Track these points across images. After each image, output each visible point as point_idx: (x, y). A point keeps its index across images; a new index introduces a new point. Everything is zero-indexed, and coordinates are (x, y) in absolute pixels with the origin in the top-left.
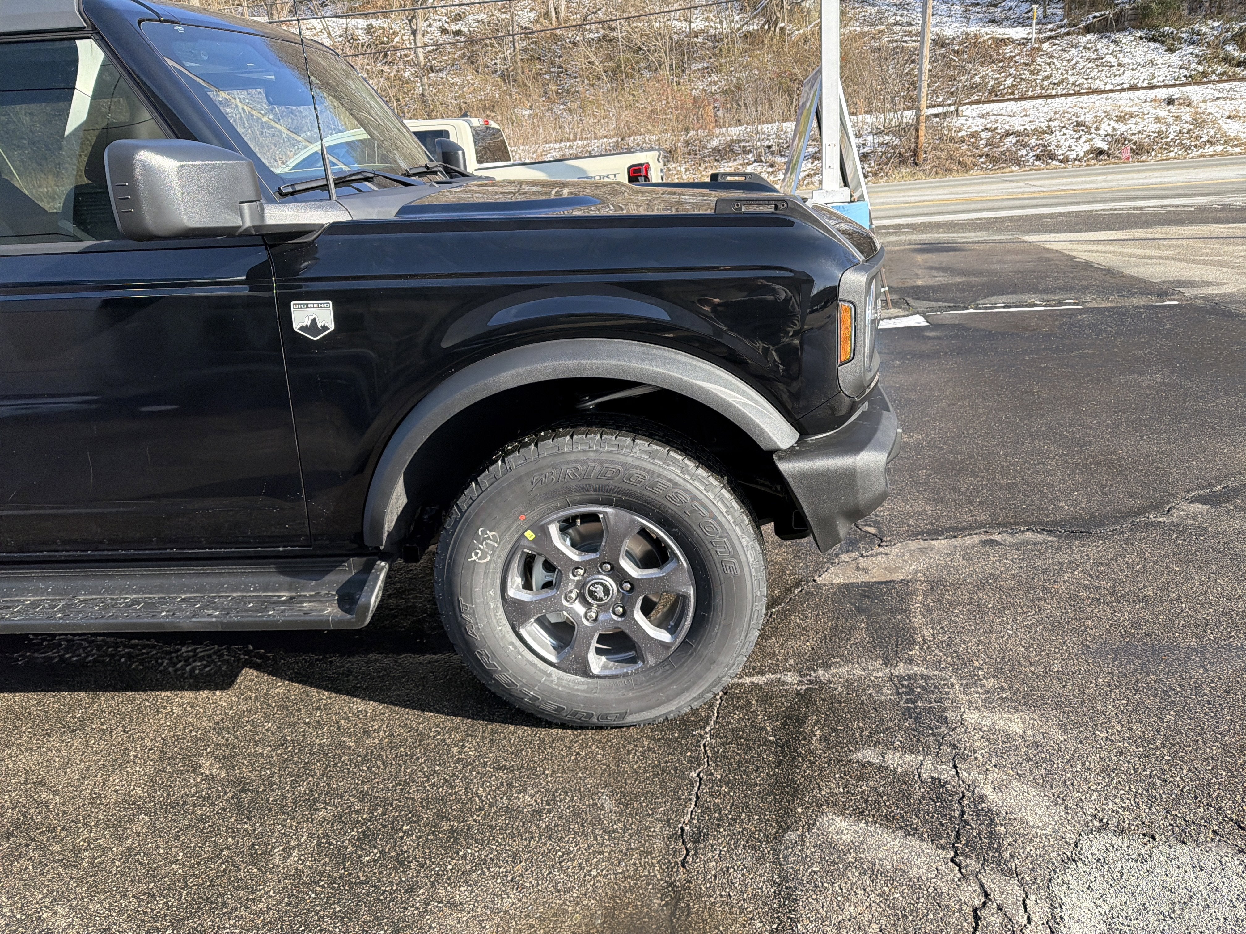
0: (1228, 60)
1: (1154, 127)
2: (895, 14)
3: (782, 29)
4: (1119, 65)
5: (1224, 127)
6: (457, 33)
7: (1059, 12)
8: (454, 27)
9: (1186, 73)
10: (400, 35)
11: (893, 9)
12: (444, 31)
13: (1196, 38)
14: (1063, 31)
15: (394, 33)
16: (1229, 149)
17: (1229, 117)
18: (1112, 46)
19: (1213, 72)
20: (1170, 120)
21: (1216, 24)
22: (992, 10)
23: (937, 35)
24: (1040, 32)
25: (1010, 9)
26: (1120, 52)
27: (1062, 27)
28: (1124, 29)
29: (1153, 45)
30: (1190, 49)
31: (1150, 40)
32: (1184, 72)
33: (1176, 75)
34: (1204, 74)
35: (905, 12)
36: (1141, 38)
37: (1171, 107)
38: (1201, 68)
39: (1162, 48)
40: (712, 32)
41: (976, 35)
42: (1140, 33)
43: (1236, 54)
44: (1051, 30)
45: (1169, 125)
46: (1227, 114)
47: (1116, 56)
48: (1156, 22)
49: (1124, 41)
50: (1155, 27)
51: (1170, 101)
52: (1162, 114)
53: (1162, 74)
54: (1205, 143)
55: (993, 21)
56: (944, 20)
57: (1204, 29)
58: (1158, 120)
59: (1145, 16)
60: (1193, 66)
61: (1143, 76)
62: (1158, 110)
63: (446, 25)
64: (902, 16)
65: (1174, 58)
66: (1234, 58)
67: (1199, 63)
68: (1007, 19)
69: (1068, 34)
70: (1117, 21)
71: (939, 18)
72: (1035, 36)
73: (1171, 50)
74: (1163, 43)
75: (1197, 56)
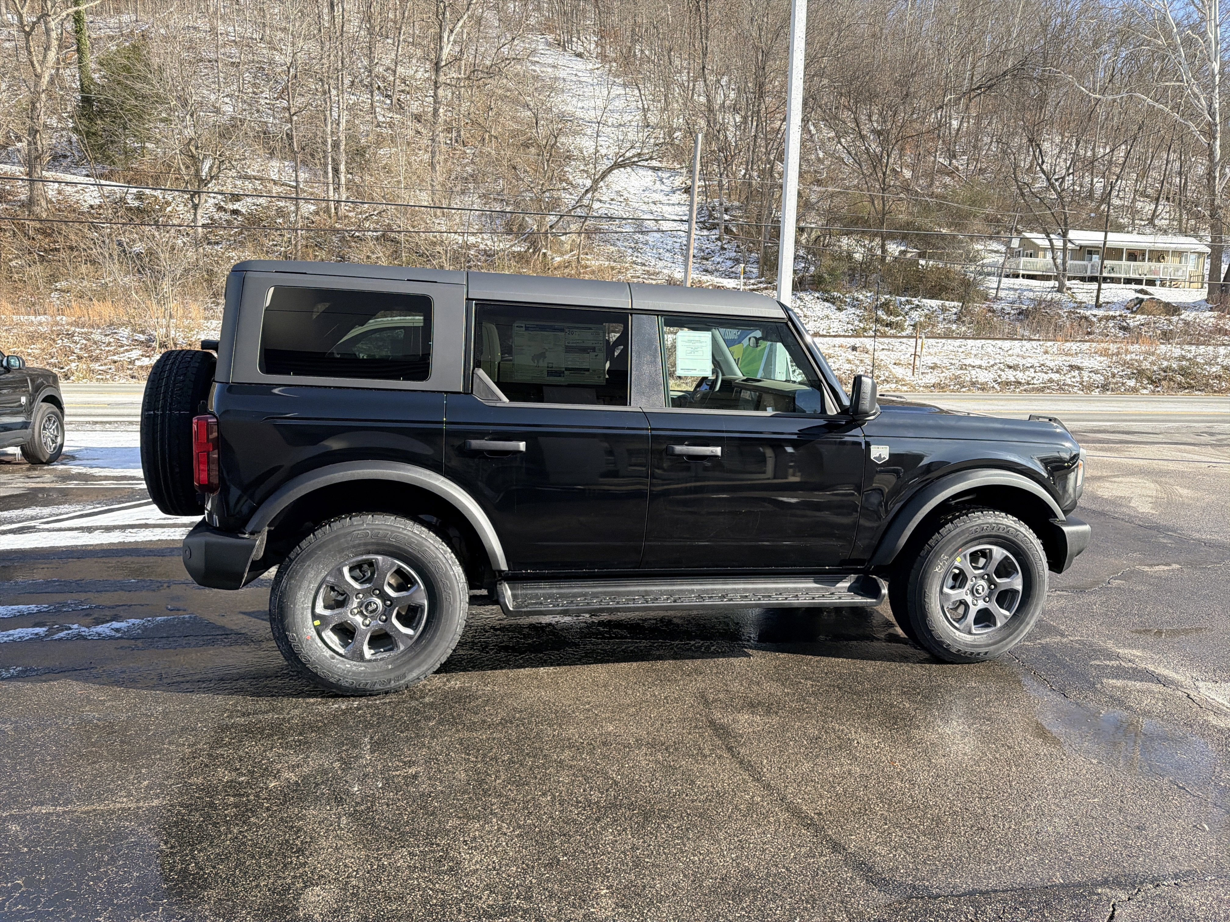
0: (877, 321)
1: (847, 366)
2: (632, 255)
3: (545, 254)
4: (805, 316)
5: (893, 370)
6: (235, 212)
7: (755, 271)
8: (230, 206)
9: (852, 327)
10: (173, 205)
11: (630, 251)
12: (220, 208)
13: (856, 303)
14: (762, 286)
15: (166, 203)
16: (899, 387)
17: (895, 364)
18: (798, 301)
19: (870, 329)
20: (857, 362)
21: (869, 294)
22: (705, 262)
23: (669, 276)
24: (745, 284)
25: (718, 263)
26: (805, 306)
27: (761, 283)
28: (805, 290)
29: (827, 304)
30: (853, 310)
31: (824, 300)
32: (850, 327)
33: (845, 328)
34: (865, 330)
35: (639, 255)
36: (818, 298)
37: (854, 352)
38: (862, 325)
39: (833, 308)
40: (482, 247)
41: (699, 281)
42: (817, 295)
43: (885, 317)
44: (753, 284)
45: (857, 366)
46: (894, 361)
47: (801, 310)
48: (828, 288)
49: (807, 299)
50: (827, 292)
51: (854, 349)
52: (851, 357)
53: (836, 327)
54: (883, 381)
55: (706, 271)
56: (669, 265)
57: (861, 297)
58: (849, 361)
59: (820, 283)
60: (856, 323)
61: (822, 327)
62: (847, 354)
63: (222, 204)
64: (637, 257)
65: (842, 315)
66: (883, 320)
67: (860, 321)
68: (717, 270)
69: (766, 288)
70: (800, 284)
71: (666, 263)
72: (742, 287)
73: (839, 309)
74: (833, 303)
75: (858, 316)
